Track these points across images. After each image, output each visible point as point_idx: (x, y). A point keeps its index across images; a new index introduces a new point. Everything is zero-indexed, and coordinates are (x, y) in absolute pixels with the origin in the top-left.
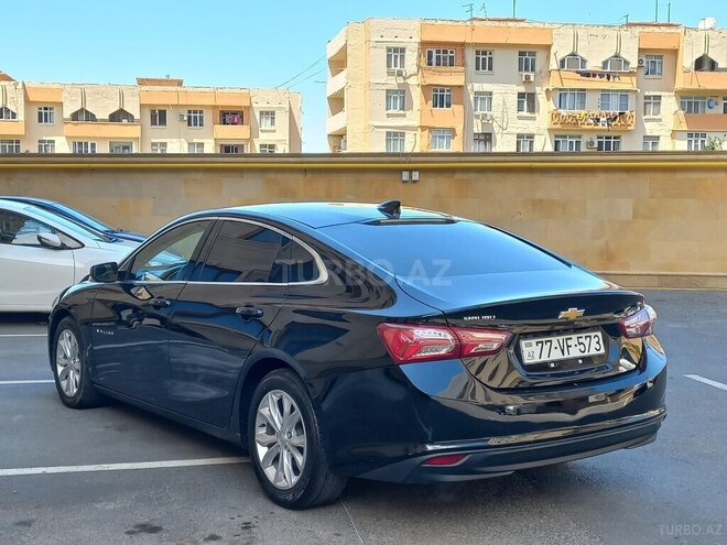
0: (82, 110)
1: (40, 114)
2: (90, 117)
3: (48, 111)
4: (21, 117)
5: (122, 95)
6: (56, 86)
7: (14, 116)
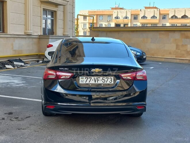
0: (174, 15)
1: (163, 17)
2: (176, 17)
3: (165, 16)
4: (158, 18)
5: (185, 11)
6: (168, 9)
7: (156, 18)
